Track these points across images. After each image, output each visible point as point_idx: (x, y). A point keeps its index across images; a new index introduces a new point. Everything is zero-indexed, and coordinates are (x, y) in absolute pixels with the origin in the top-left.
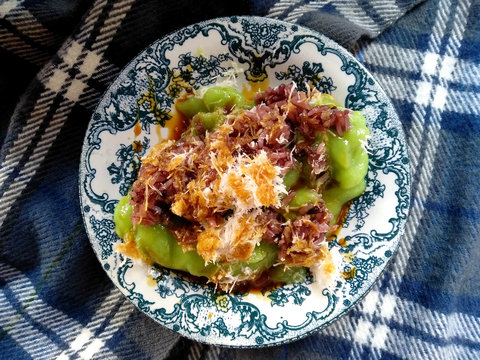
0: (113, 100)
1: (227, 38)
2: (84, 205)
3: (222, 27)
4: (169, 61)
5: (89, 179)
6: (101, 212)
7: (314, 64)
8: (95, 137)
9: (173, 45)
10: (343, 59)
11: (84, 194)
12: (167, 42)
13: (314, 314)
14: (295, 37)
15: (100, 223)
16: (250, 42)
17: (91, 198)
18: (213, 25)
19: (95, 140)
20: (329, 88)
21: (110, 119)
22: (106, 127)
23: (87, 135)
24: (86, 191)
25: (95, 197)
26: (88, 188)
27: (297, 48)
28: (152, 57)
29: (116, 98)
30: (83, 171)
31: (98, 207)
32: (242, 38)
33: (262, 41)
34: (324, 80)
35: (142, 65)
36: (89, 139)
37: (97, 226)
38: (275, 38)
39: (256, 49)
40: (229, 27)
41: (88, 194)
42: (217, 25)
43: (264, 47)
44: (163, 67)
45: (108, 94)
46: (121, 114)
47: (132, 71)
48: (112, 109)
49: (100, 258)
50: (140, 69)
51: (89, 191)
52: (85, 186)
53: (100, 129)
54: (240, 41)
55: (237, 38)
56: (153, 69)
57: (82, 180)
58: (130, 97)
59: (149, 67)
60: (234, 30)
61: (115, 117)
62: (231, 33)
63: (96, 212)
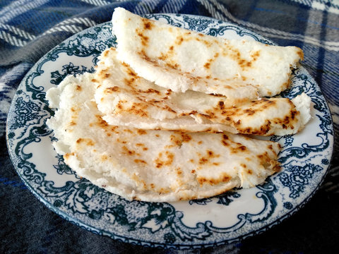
0: (137, 226)
1: (32, 138)
2: (287, 211)
3: (19, 144)
5: (254, 218)
6: (279, 192)
7: (52, 77)
8: (197, 231)
9: (46, 182)
10: (46, 60)
11: (274, 216)
12: (43, 188)
14: (28, 91)
15: (291, 188)
16: (35, 121)
17: (273, 207)
18: (17, 151)
19: (202, 228)
20: (72, 67)
21: (165, 223)
22: (178, 224)
23: (201, 242)
24: (269, 215)
25: (269, 204)
26: (265, 215)
27: (38, 88)
28: (67, 199)
29: (135, 224)
30: (248, 228)
31: (277, 196)
32: (31, 127)
33: (33, 112)
34: (65, 70)
35: (79, 207)
36: (204, 238)
37: (296, 188)
38: (30, 104)
39: (42, 117)
40: (19, 138)
41: (272, 212)
42: (18, 147)
43: (39, 110)
44: (77, 186)
45: (132, 235)
46: (153, 213)
47: (91, 216)
48: (152, 224)
49: (324, 172)
50: (86, 208)
51: (267, 212)
52: (264, 219)
53: (187, 231)
54: (35, 128)
55: (31, 130)
56: (82, 195)
57: (260, 225)
58: (126, 209)
59: (81, 200)
60: (23, 134)
61: (160, 219)
62: (27, 135)
63: (283, 195)
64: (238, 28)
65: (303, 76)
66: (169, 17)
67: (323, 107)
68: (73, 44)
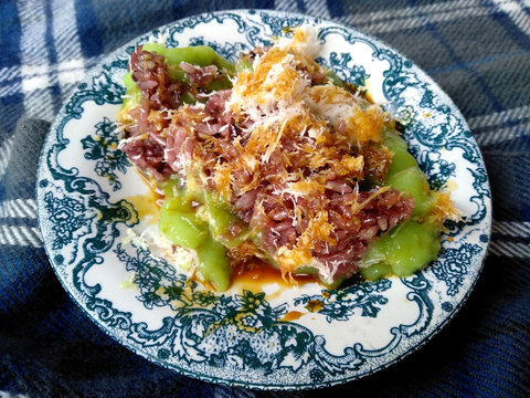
0: (274, 366)
1: (90, 259)
2: (446, 314)
3: (76, 272)
4: (165, 320)
5: (411, 331)
6: (434, 289)
7: (85, 147)
8: (347, 359)
9: (136, 325)
10: (66, 120)
11: (433, 323)
12: (135, 335)
13: (349, 39)
14: (56, 179)
15: (448, 281)
16: (84, 229)
17: (430, 311)
18: (77, 285)
19: (351, 356)
20: (109, 125)
21: (306, 356)
22: (322, 354)
23: (354, 373)
24: (427, 324)
25: (425, 308)
26: (422, 324)
27: (70, 172)
28: (172, 345)
29: (269, 364)
30: (406, 344)
31: (432, 295)
32: (82, 240)
33: (77, 214)
34: (101, 132)
35: (193, 354)
36: (357, 367)
37: (453, 280)
38: (66, 201)
39: (91, 219)
40: (71, 262)
41: (429, 319)
42: (76, 278)
43: (84, 209)
44: (178, 323)
45: (270, 379)
46: (287, 344)
47: (212, 363)
48: (290, 360)
49: (483, 253)
50: (202, 353)
51: (424, 319)
52: (423, 329)
53: (335, 361)
54: (88, 241)
55: (85, 246)
56: (190, 335)
57: (418, 338)
58: (253, 345)
59: (192, 343)
60: (75, 254)
61: (299, 350)
62: (81, 255)
63: (439, 292)
64: (346, 31)
65: (445, 108)
66: (239, 17)
67: (475, 155)
68: (101, 84)
